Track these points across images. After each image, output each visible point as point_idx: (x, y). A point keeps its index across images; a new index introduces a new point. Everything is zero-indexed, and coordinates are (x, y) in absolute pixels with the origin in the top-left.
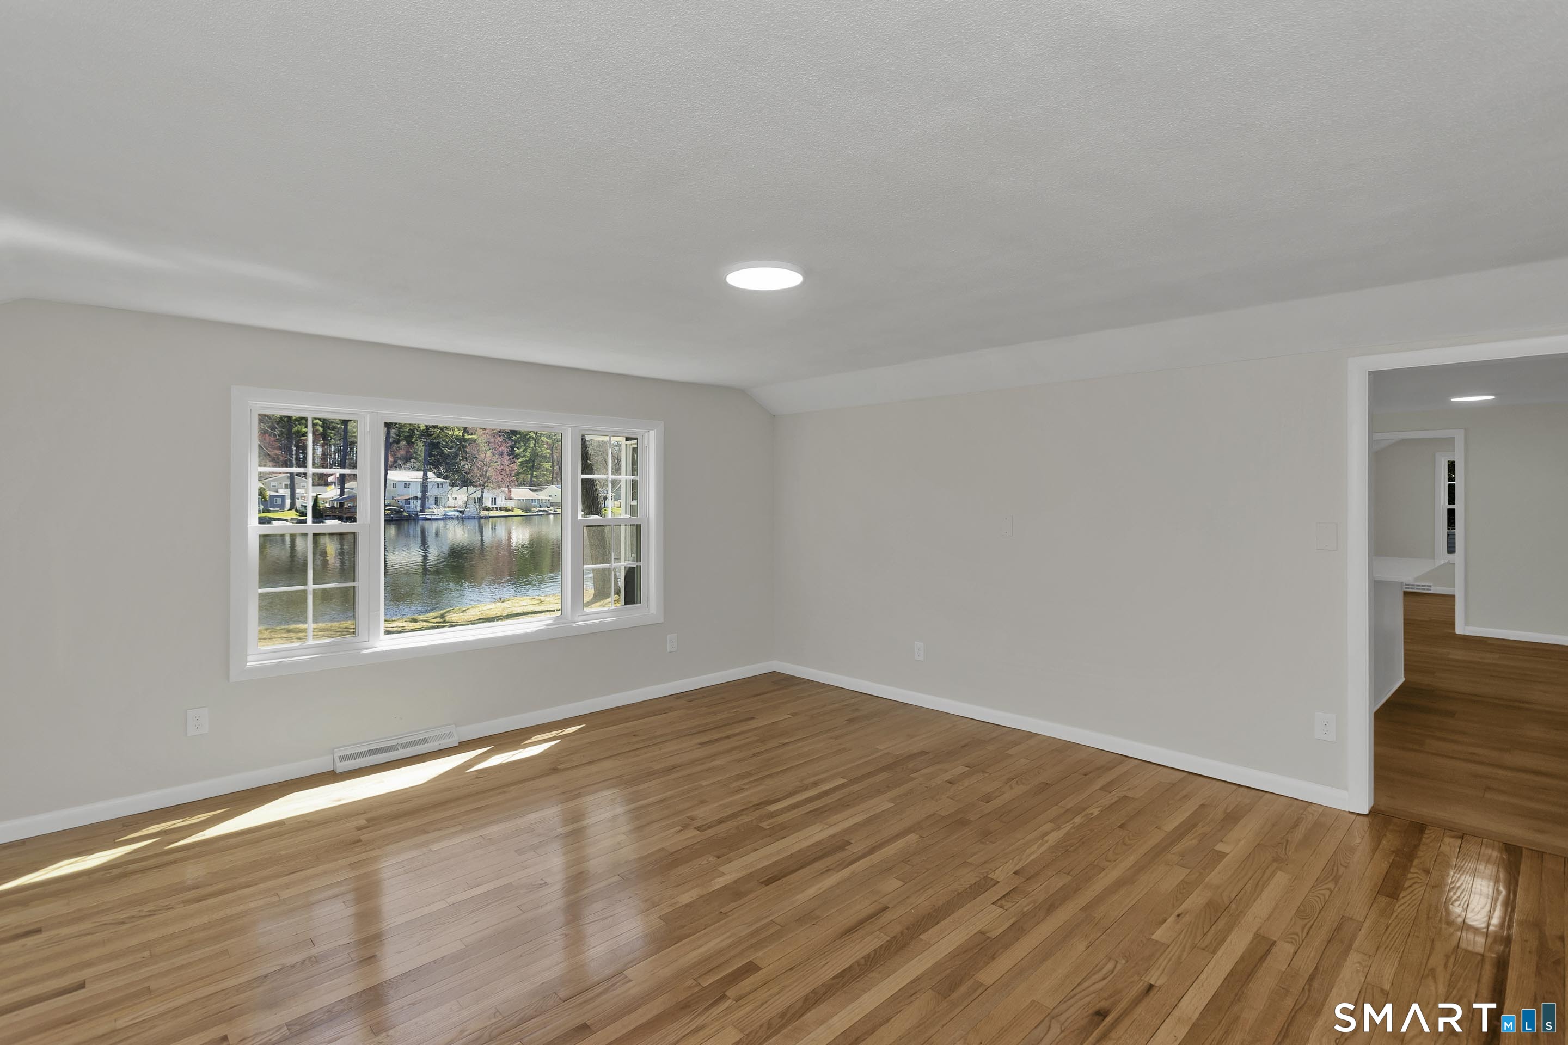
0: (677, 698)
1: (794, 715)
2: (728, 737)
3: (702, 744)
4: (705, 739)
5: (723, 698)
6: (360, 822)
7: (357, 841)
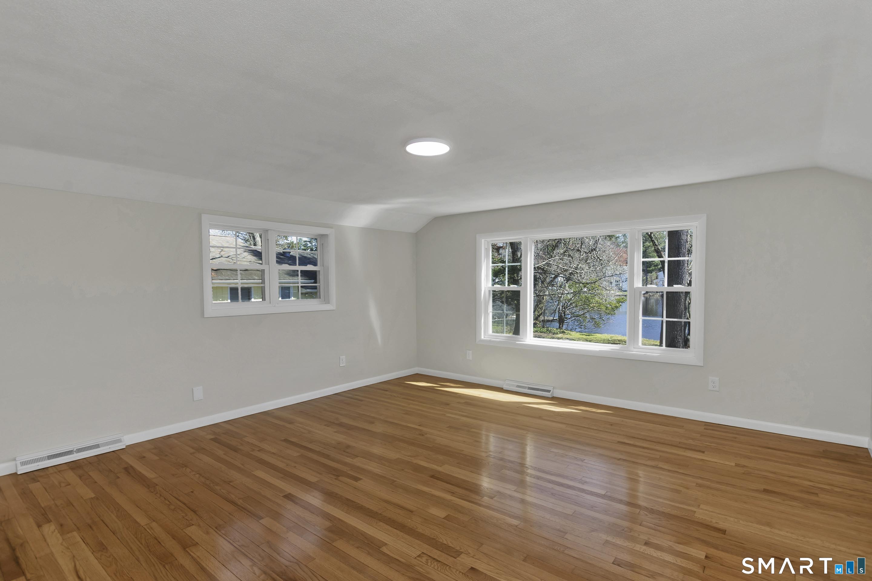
1: (739, 465)
6: (463, 401)
7: (448, 404)
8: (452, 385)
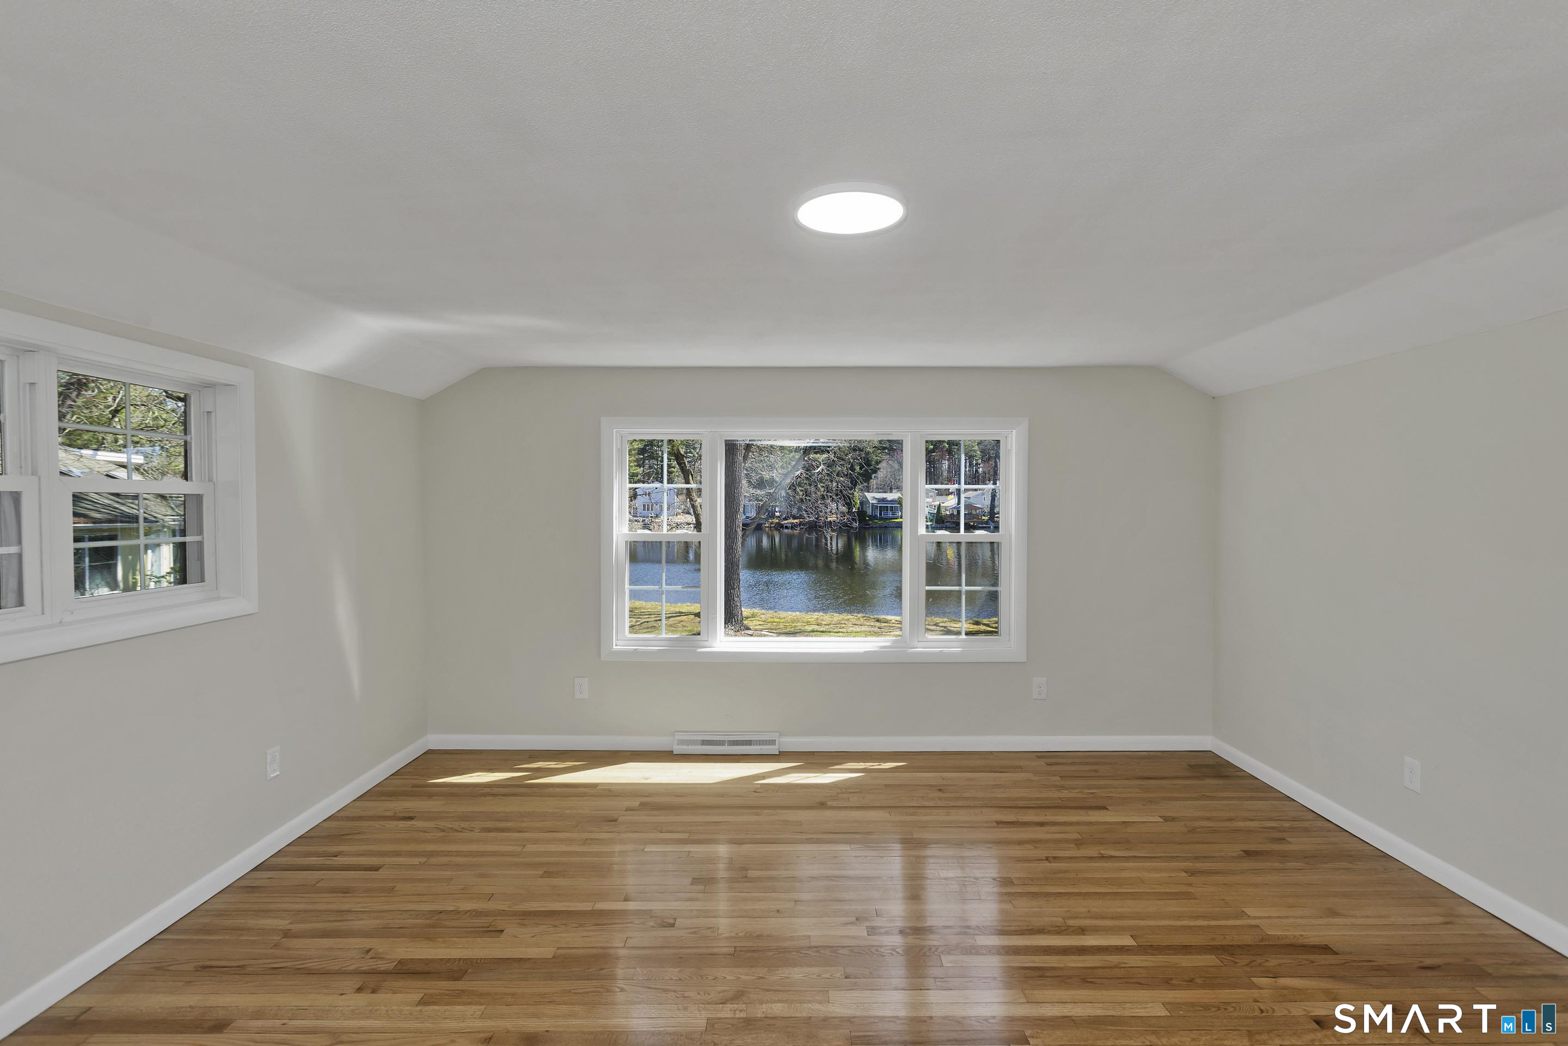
0: (1039, 757)
1: (1167, 819)
2: (1041, 824)
3: (999, 823)
4: (1011, 817)
5: (1096, 771)
6: (635, 803)
7: (616, 821)
8: (552, 765)
